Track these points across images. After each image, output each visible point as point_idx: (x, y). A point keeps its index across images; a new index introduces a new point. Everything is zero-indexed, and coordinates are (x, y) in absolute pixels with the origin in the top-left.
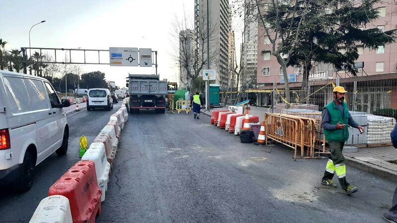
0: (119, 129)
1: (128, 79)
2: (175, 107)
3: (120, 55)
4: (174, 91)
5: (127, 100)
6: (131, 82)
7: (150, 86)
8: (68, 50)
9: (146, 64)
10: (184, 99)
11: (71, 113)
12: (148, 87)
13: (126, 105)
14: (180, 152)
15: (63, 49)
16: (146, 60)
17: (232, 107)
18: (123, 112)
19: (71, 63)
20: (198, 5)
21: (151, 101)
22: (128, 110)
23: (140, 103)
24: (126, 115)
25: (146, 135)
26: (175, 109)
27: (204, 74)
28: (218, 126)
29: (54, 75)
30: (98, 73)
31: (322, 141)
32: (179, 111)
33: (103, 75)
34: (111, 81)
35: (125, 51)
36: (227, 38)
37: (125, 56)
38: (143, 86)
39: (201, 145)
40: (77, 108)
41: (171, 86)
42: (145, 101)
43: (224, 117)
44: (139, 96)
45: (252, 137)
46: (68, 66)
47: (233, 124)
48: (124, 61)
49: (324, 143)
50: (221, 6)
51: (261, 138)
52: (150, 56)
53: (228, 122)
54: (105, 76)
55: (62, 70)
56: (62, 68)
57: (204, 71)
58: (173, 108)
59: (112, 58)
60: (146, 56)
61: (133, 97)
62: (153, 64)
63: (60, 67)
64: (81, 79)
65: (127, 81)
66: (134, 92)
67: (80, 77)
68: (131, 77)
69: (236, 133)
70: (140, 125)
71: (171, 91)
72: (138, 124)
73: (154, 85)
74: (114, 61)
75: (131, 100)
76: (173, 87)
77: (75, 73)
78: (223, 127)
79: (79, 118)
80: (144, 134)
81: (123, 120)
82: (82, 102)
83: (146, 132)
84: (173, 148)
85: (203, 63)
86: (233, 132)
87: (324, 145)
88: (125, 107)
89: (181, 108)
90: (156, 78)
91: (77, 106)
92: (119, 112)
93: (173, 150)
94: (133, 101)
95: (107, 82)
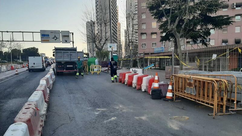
0: (48, 92)
1: (54, 51)
2: (89, 70)
3: (48, 35)
4: (87, 59)
5: (53, 66)
6: (56, 53)
7: (71, 55)
8: (11, 32)
9: (66, 41)
10: (95, 64)
11: (12, 76)
12: (69, 56)
13: (53, 69)
14: (107, 113)
15: (7, 32)
16: (66, 38)
17: (134, 69)
18: (51, 75)
19: (13, 41)
20: (98, 5)
21: (72, 66)
22: (55, 73)
23: (64, 67)
24: (54, 77)
25: (71, 95)
26: (89, 71)
27: (109, 47)
28: (126, 84)
29: (2, 49)
30: (34, 48)
31: (233, 99)
32: (92, 72)
33: (37, 49)
34: (42, 53)
35: (51, 32)
36: (116, 26)
37: (52, 36)
38: (65, 55)
39: (122, 103)
40: (16, 72)
41: (85, 56)
42: (68, 66)
43: (131, 78)
44: (63, 63)
45: (160, 95)
46: (12, 43)
47: (140, 83)
48: (51, 39)
49: (236, 101)
50: (112, 6)
51: (169, 95)
52: (68, 36)
53: (135, 81)
54: (38, 50)
55: (8, 46)
56: (8, 45)
57: (109, 44)
58: (88, 71)
59: (42, 38)
60: (66, 36)
61: (59, 63)
62: (71, 41)
63: (7, 44)
64: (22, 52)
65: (54, 52)
66: (59, 60)
67: (22, 51)
68: (56, 49)
69: (143, 90)
70: (65, 85)
71: (85, 59)
72: (64, 85)
73: (74, 54)
74: (43, 39)
75: (56, 65)
76: (86, 56)
77: (17, 48)
78: (130, 85)
79: (17, 80)
80: (69, 94)
81: (51, 82)
82: (22, 68)
83: (71, 92)
84: (98, 108)
85: (106, 40)
86: (140, 89)
87: (235, 102)
88: (53, 71)
89: (93, 71)
90: (74, 50)
91: (17, 71)
92: (48, 76)
93: (99, 111)
94: (59, 66)
95: (40, 54)
